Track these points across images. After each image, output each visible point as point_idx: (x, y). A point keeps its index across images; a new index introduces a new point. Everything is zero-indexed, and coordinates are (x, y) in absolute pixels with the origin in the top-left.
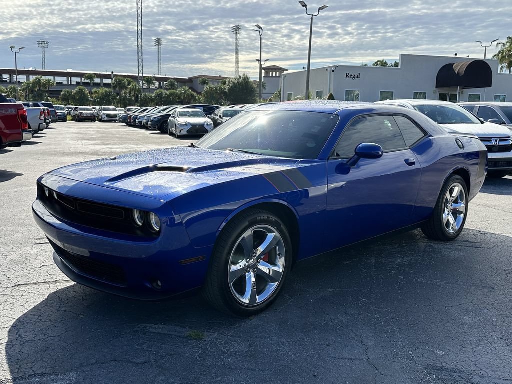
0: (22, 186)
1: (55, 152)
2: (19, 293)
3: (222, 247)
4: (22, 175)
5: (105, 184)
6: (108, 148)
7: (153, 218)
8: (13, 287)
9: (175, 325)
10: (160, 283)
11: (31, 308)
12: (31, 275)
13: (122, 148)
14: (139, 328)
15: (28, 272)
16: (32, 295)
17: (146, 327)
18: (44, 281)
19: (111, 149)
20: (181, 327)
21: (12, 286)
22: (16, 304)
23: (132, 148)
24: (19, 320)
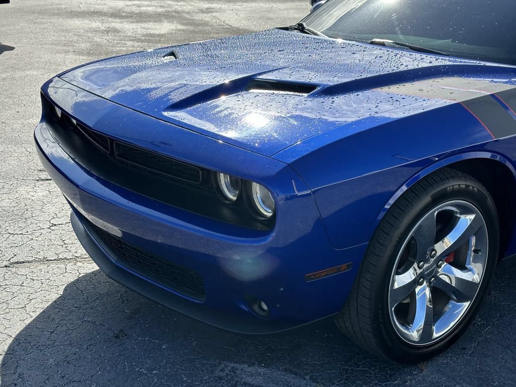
0: (13, 68)
1: (58, 9)
2: (16, 281)
3: (381, 244)
4: (12, 48)
5: (165, 114)
6: (134, 5)
7: (257, 191)
8: (6, 266)
9: (286, 370)
10: (265, 307)
11: (38, 313)
12: (34, 243)
13: (156, 6)
14: (222, 370)
15: (30, 237)
16: (37, 284)
17: (233, 370)
18: (56, 257)
19: (139, 6)
20: (296, 374)
21: (5, 263)
22: (12, 304)
23: (169, 6)
24: (18, 340)
